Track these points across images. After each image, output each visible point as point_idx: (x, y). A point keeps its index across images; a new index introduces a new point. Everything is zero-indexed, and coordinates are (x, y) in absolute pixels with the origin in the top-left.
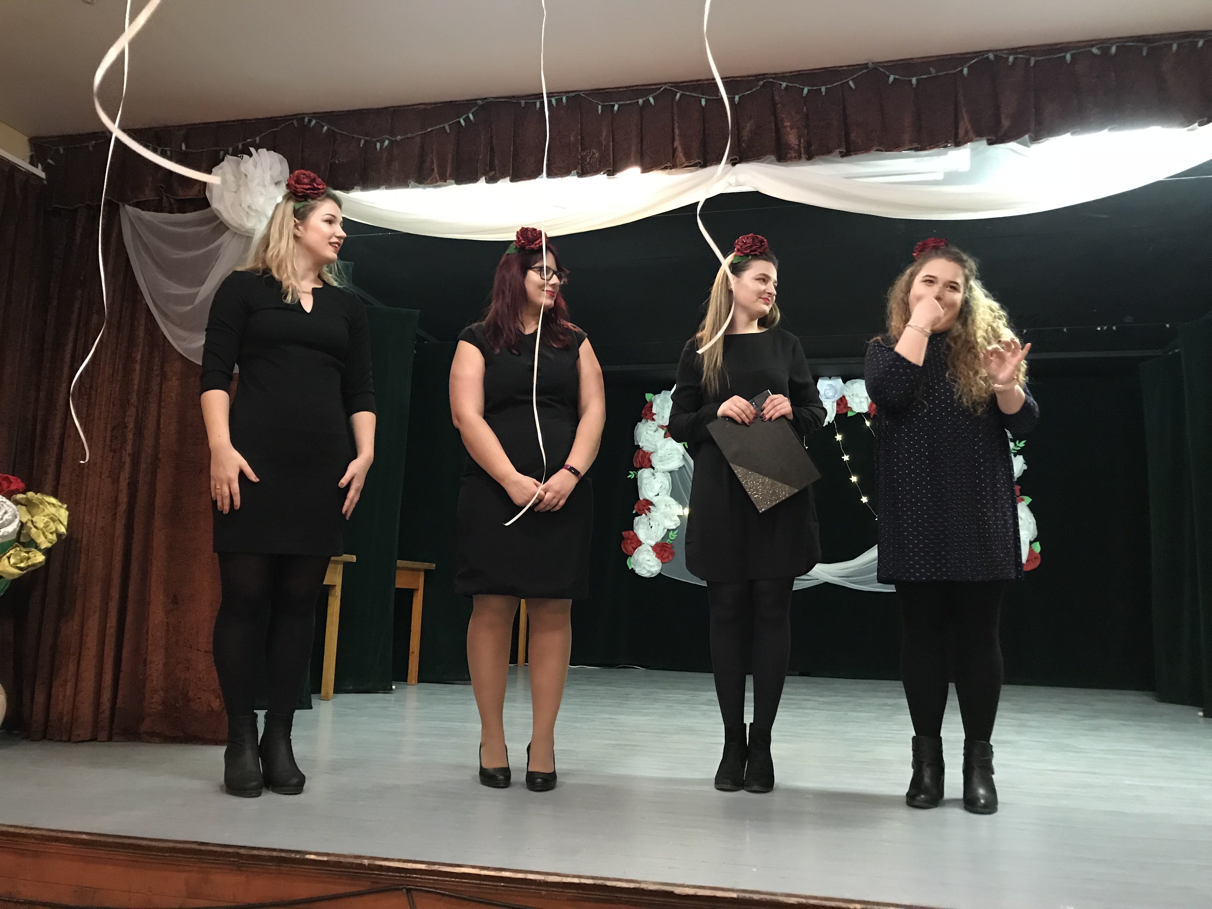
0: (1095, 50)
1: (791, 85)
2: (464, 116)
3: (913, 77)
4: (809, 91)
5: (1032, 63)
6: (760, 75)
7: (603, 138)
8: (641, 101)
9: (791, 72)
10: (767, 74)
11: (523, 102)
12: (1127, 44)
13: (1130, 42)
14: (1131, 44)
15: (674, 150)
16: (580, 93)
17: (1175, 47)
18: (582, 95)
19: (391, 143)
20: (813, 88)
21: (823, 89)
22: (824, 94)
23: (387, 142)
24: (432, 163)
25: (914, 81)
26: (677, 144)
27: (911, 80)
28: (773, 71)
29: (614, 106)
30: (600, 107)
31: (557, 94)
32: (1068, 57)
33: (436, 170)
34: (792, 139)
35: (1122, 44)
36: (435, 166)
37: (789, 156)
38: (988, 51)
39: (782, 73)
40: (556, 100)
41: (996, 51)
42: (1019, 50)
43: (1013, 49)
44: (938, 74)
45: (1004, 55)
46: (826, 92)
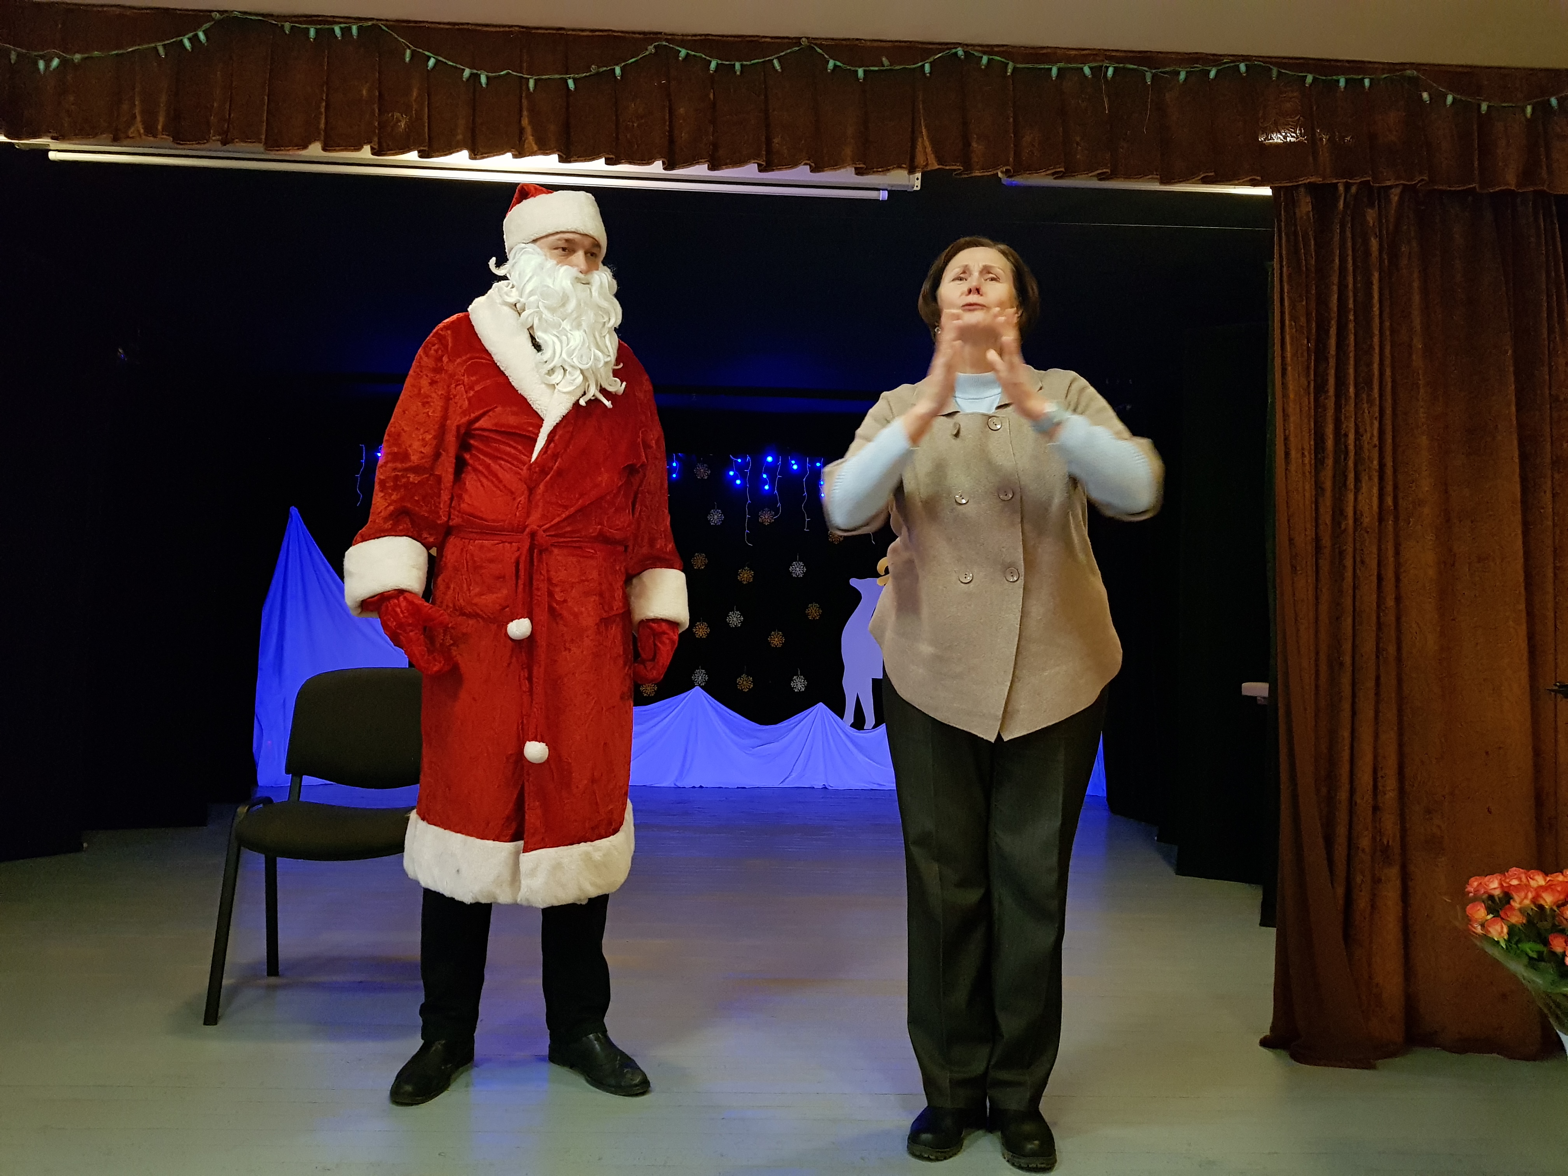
2: (191, 35)
3: (860, 67)
4: (718, 65)
5: (1010, 71)
6: (650, 33)
7: (414, 98)
9: (695, 35)
10: (661, 33)
11: (287, 26)
12: (1128, 66)
14: (1132, 67)
16: (380, 23)
17: (1183, 75)
18: (384, 28)
19: (64, 62)
20: (724, 63)
21: (738, 65)
22: (738, 73)
23: (55, 62)
24: (133, 106)
25: (861, 72)
27: (857, 72)
28: (667, 31)
30: (408, 52)
31: (342, 20)
32: (1054, 71)
33: (139, 118)
35: (1122, 65)
36: (138, 112)
38: (957, 45)
39: (682, 35)
40: (341, 29)
41: (967, 45)
42: (996, 49)
43: (988, 46)
44: (892, 67)
45: (976, 54)
46: (742, 73)
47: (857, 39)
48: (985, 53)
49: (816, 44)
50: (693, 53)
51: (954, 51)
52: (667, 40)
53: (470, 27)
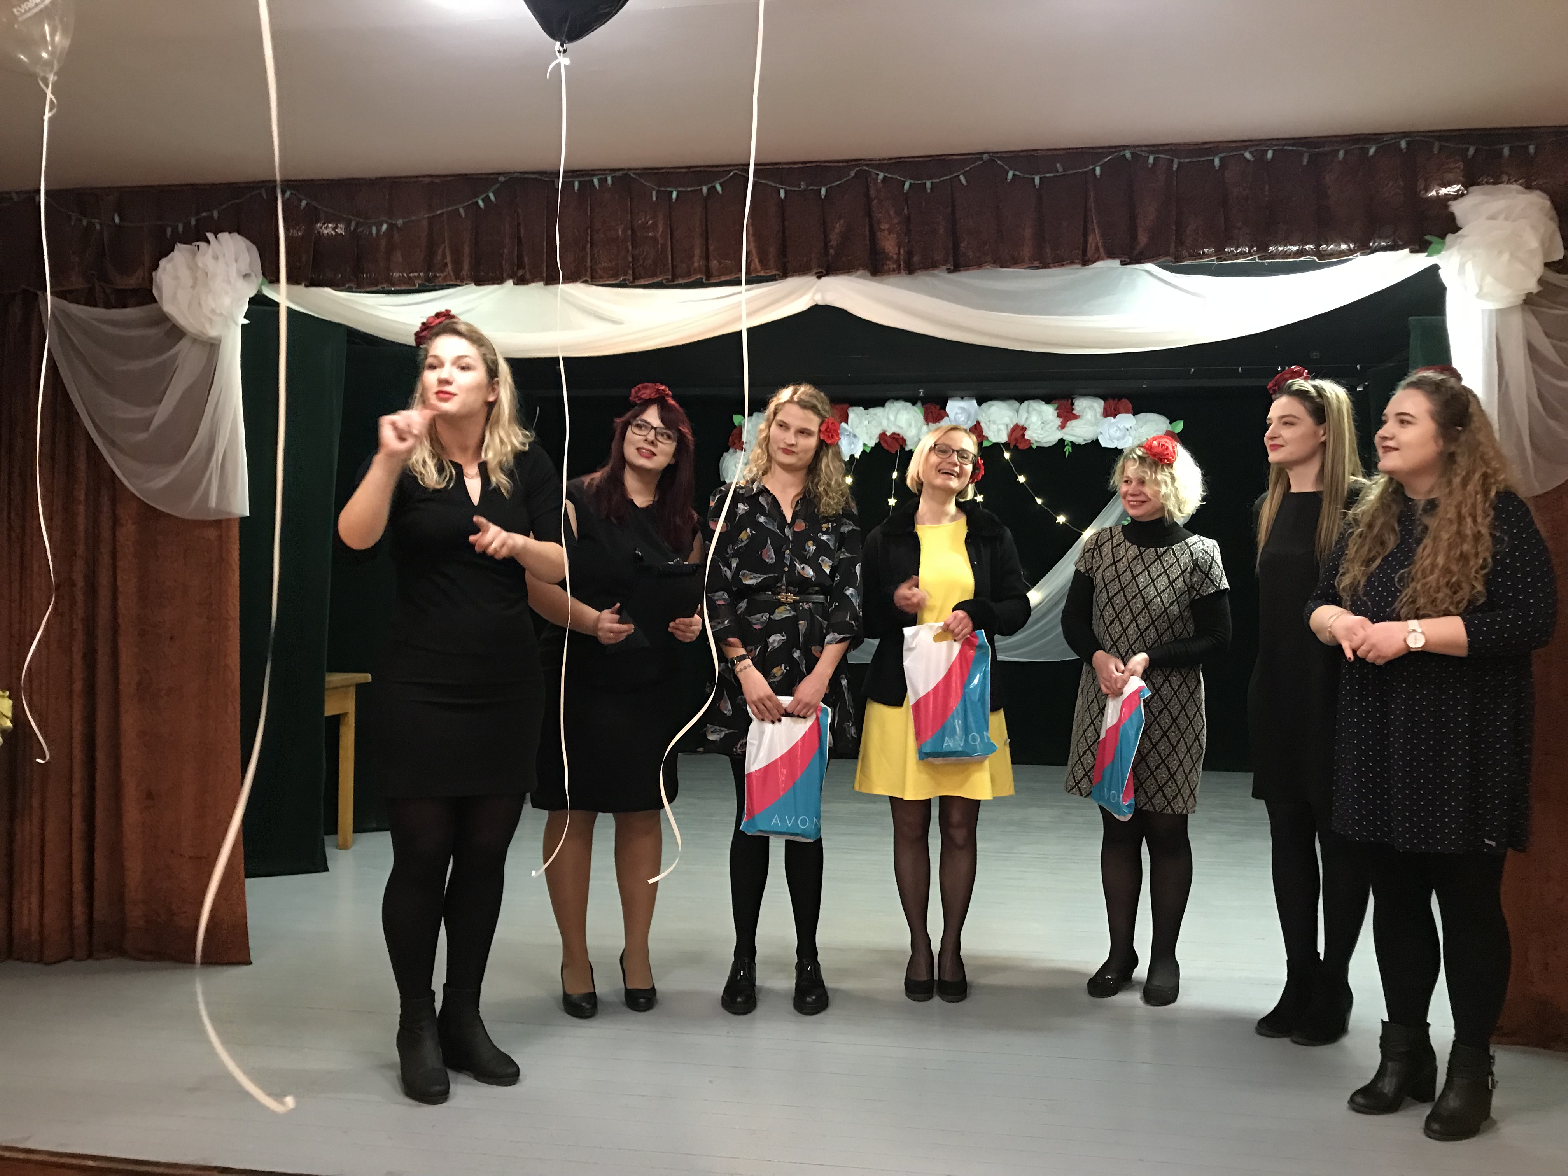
0: (1248, 155)
2: (483, 196)
3: (1037, 175)
4: (911, 185)
5: (1175, 167)
6: (852, 161)
7: (660, 234)
8: (705, 189)
9: (890, 159)
10: (861, 161)
11: (557, 181)
12: (1286, 147)
13: (1289, 145)
14: (1290, 148)
16: (629, 172)
17: (1341, 154)
18: (632, 175)
19: (391, 227)
20: (916, 182)
21: (928, 184)
22: (929, 191)
23: (385, 227)
24: (444, 256)
25: (1037, 179)
26: (751, 246)
27: (1034, 179)
28: (867, 159)
29: (672, 192)
30: (654, 193)
31: (600, 172)
32: (1217, 162)
33: (450, 271)
34: (889, 244)
35: (1281, 147)
36: (448, 260)
37: (886, 268)
38: (1126, 147)
39: (879, 160)
40: (599, 180)
41: (1135, 147)
42: (1161, 148)
43: (1154, 146)
44: (1066, 173)
45: (1143, 154)
46: (932, 189)
47: (1034, 150)
48: (1152, 152)
49: (998, 158)
50: (890, 176)
51: (1122, 153)
52: (867, 165)
53: (702, 169)
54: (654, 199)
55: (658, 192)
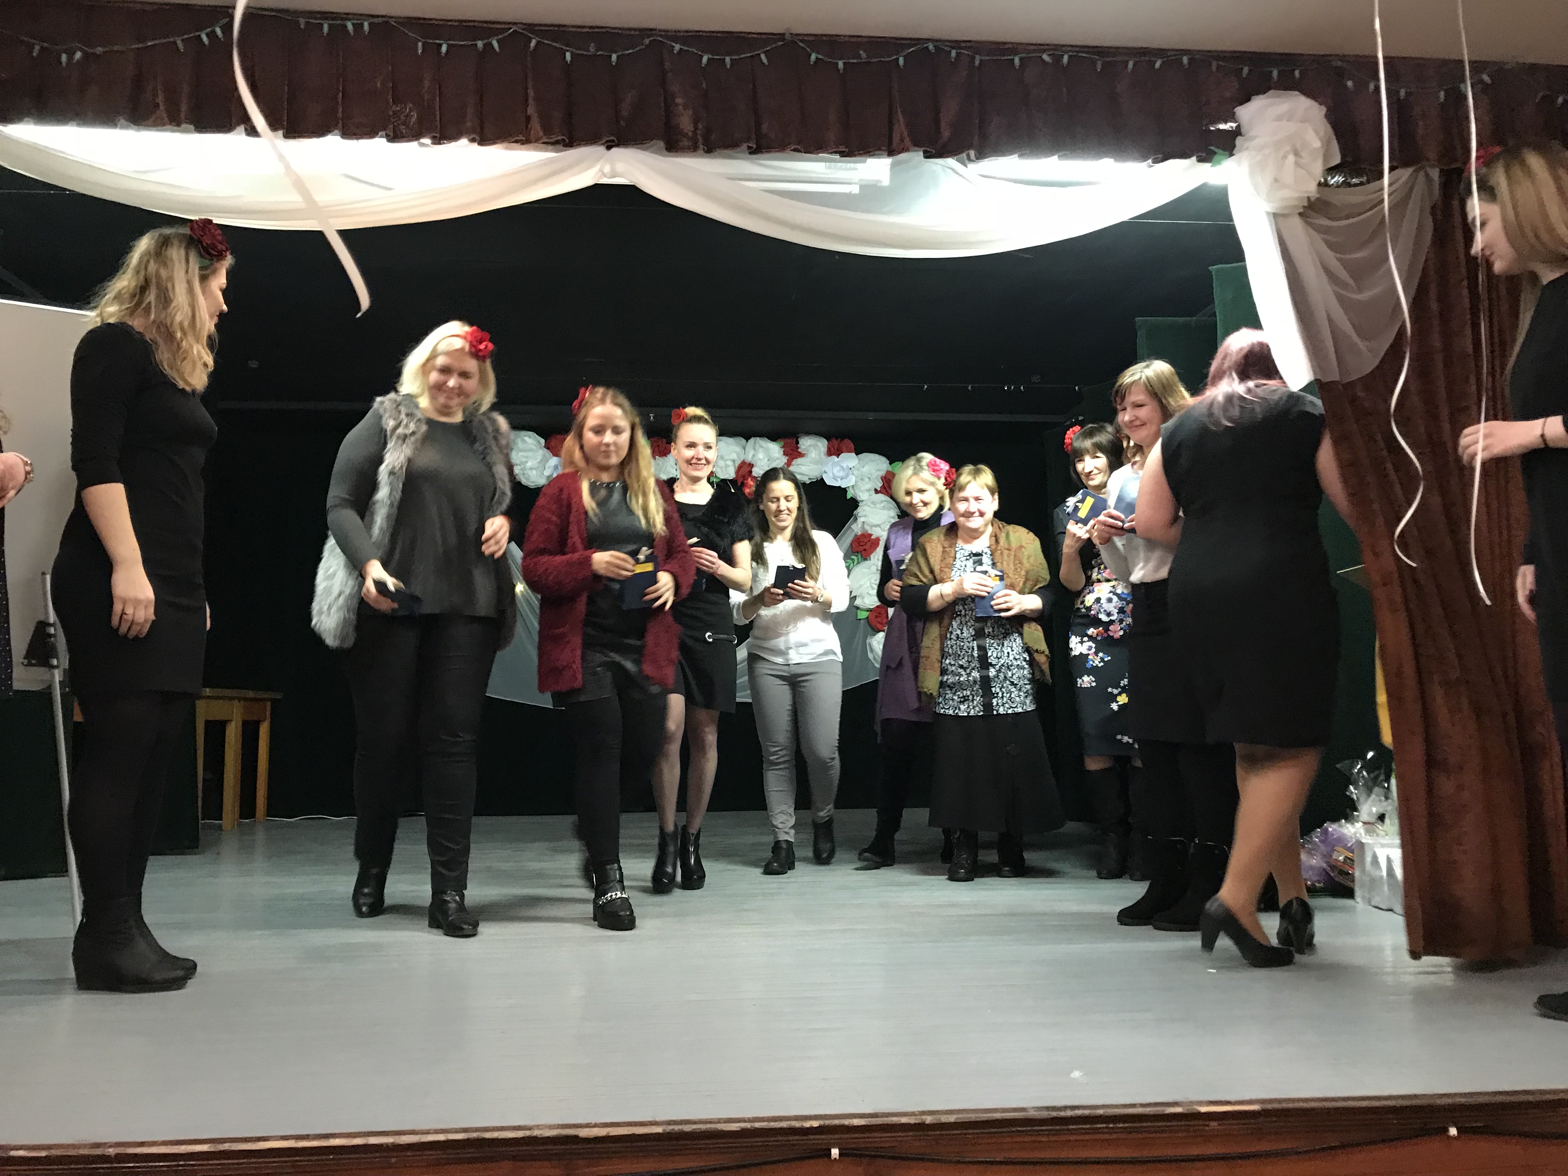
0: (1045, 57)
1: (686, 48)
2: (208, 30)
3: (840, 59)
4: (709, 59)
5: (977, 63)
6: (646, 30)
7: (426, 89)
8: (480, 44)
9: (687, 32)
10: (655, 30)
11: (302, 21)
12: (1080, 54)
13: (1083, 52)
14: (1084, 55)
15: (528, 119)
16: (390, 20)
17: (1131, 65)
18: (393, 23)
19: (86, 55)
20: (715, 57)
21: (728, 59)
22: (728, 67)
23: (78, 55)
24: (155, 96)
25: (841, 64)
26: (531, 110)
27: (837, 64)
28: (662, 27)
29: (440, 45)
30: (420, 44)
31: (353, 17)
32: (1017, 61)
33: (162, 107)
34: (685, 122)
35: (1075, 54)
36: (160, 99)
37: (682, 144)
38: (929, 40)
39: (675, 31)
40: (353, 24)
41: (937, 41)
42: (963, 45)
43: (956, 41)
44: (869, 60)
45: (945, 48)
46: (732, 65)
47: (833, 35)
48: (953, 48)
49: (800, 40)
51: (925, 45)
52: (661, 36)
53: (476, 24)
54: (420, 51)
55: (424, 45)
